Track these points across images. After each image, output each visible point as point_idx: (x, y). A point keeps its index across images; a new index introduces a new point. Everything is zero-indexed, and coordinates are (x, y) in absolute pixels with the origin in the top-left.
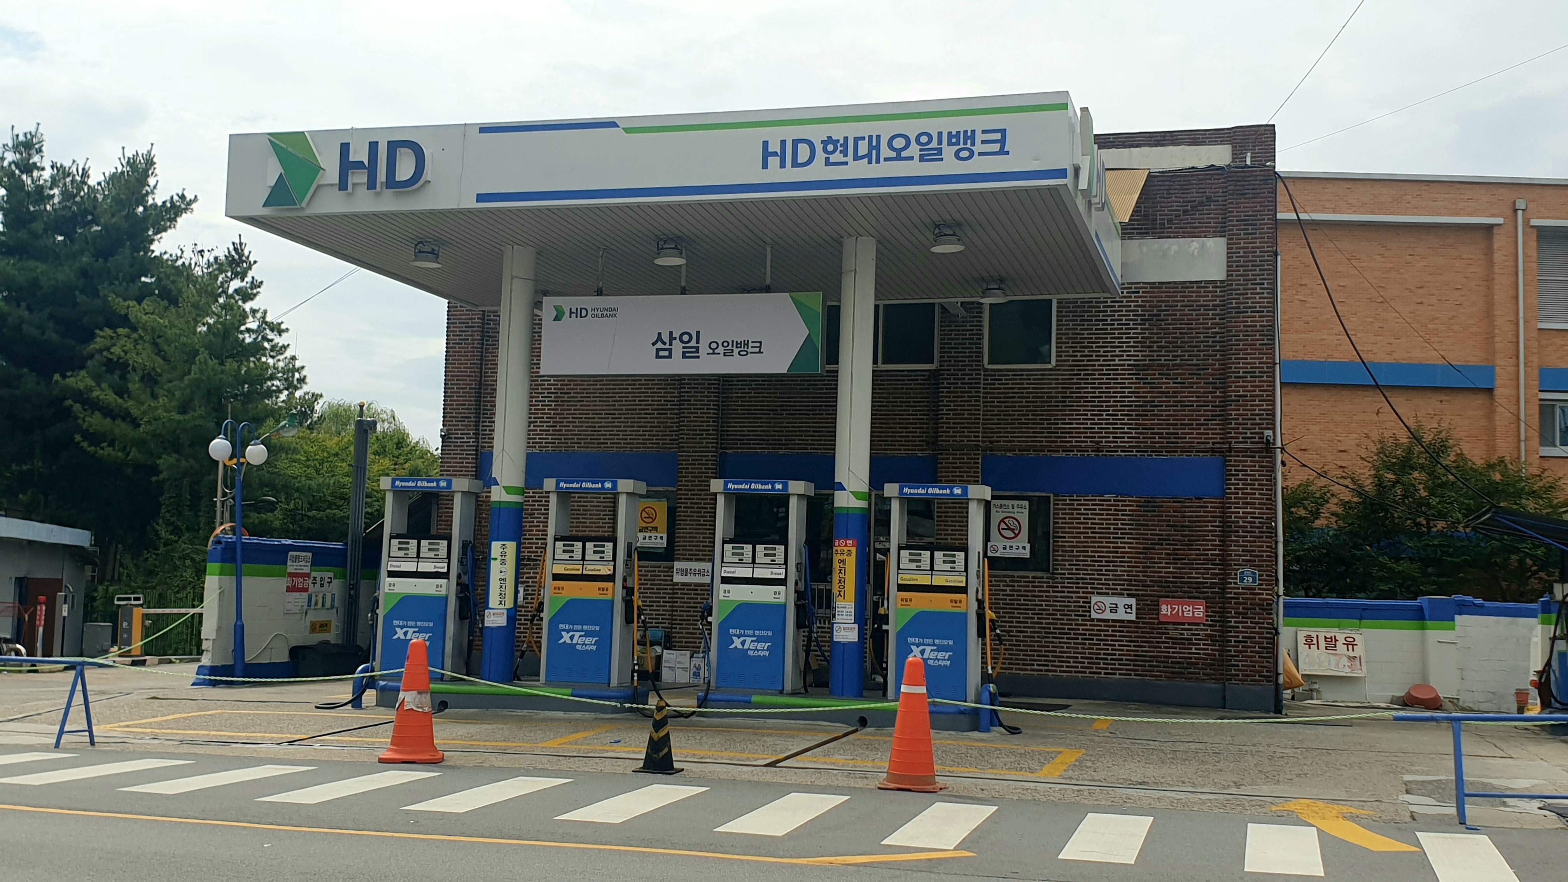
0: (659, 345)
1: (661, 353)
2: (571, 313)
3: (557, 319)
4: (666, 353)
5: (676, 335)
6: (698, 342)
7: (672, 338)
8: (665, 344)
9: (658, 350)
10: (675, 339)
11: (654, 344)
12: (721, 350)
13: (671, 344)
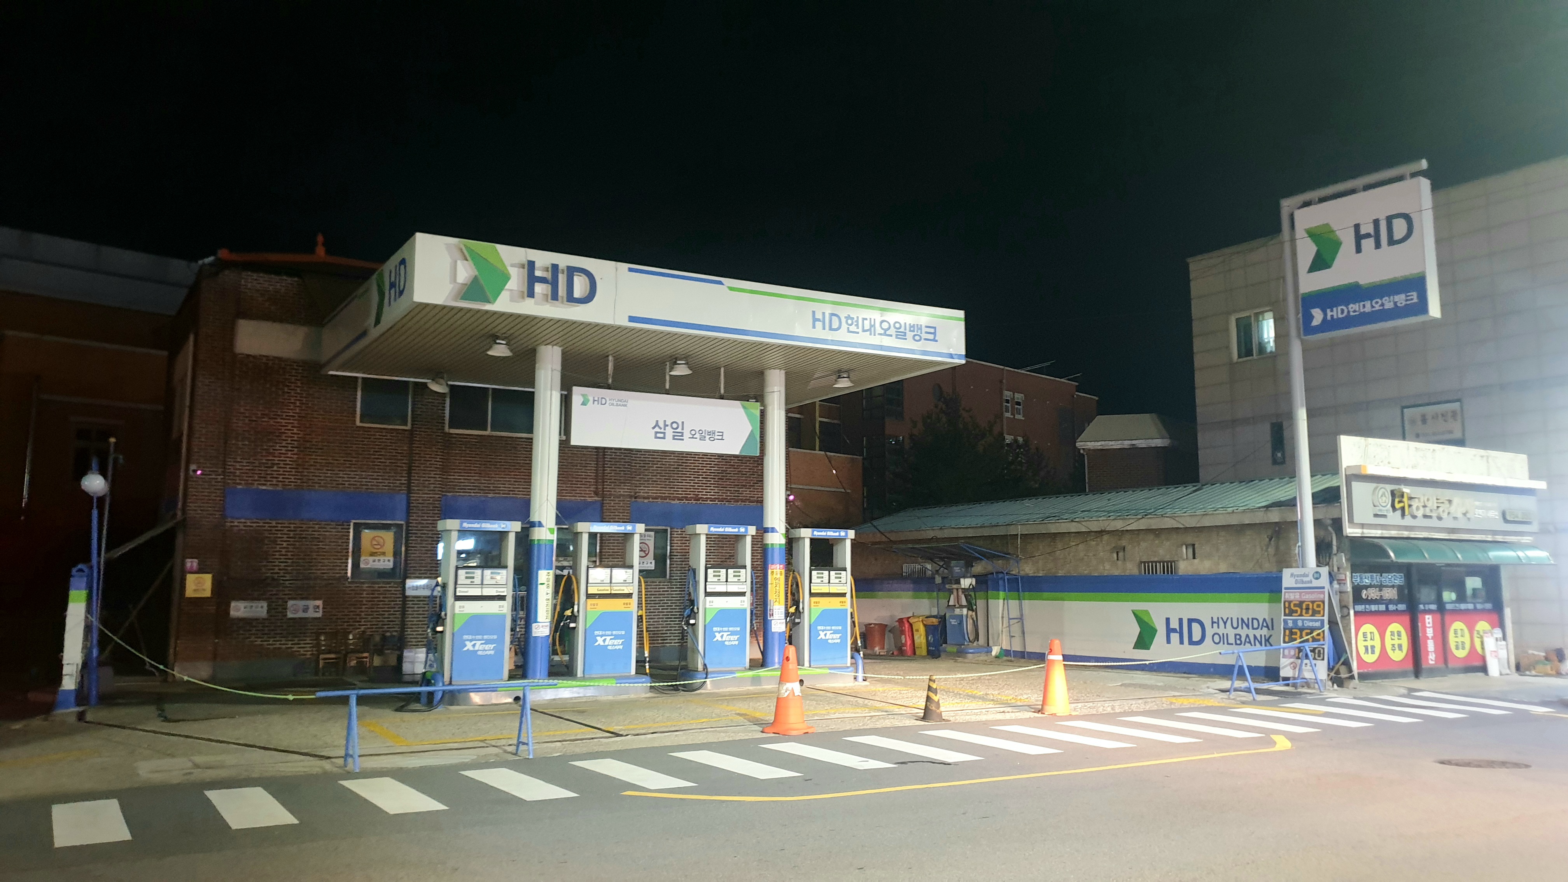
0: (657, 429)
1: (659, 435)
2: (594, 401)
3: (584, 404)
4: (662, 435)
5: (669, 423)
6: (683, 429)
7: (666, 426)
8: (661, 428)
9: (657, 433)
10: (667, 426)
11: (654, 428)
12: (697, 436)
13: (665, 430)
